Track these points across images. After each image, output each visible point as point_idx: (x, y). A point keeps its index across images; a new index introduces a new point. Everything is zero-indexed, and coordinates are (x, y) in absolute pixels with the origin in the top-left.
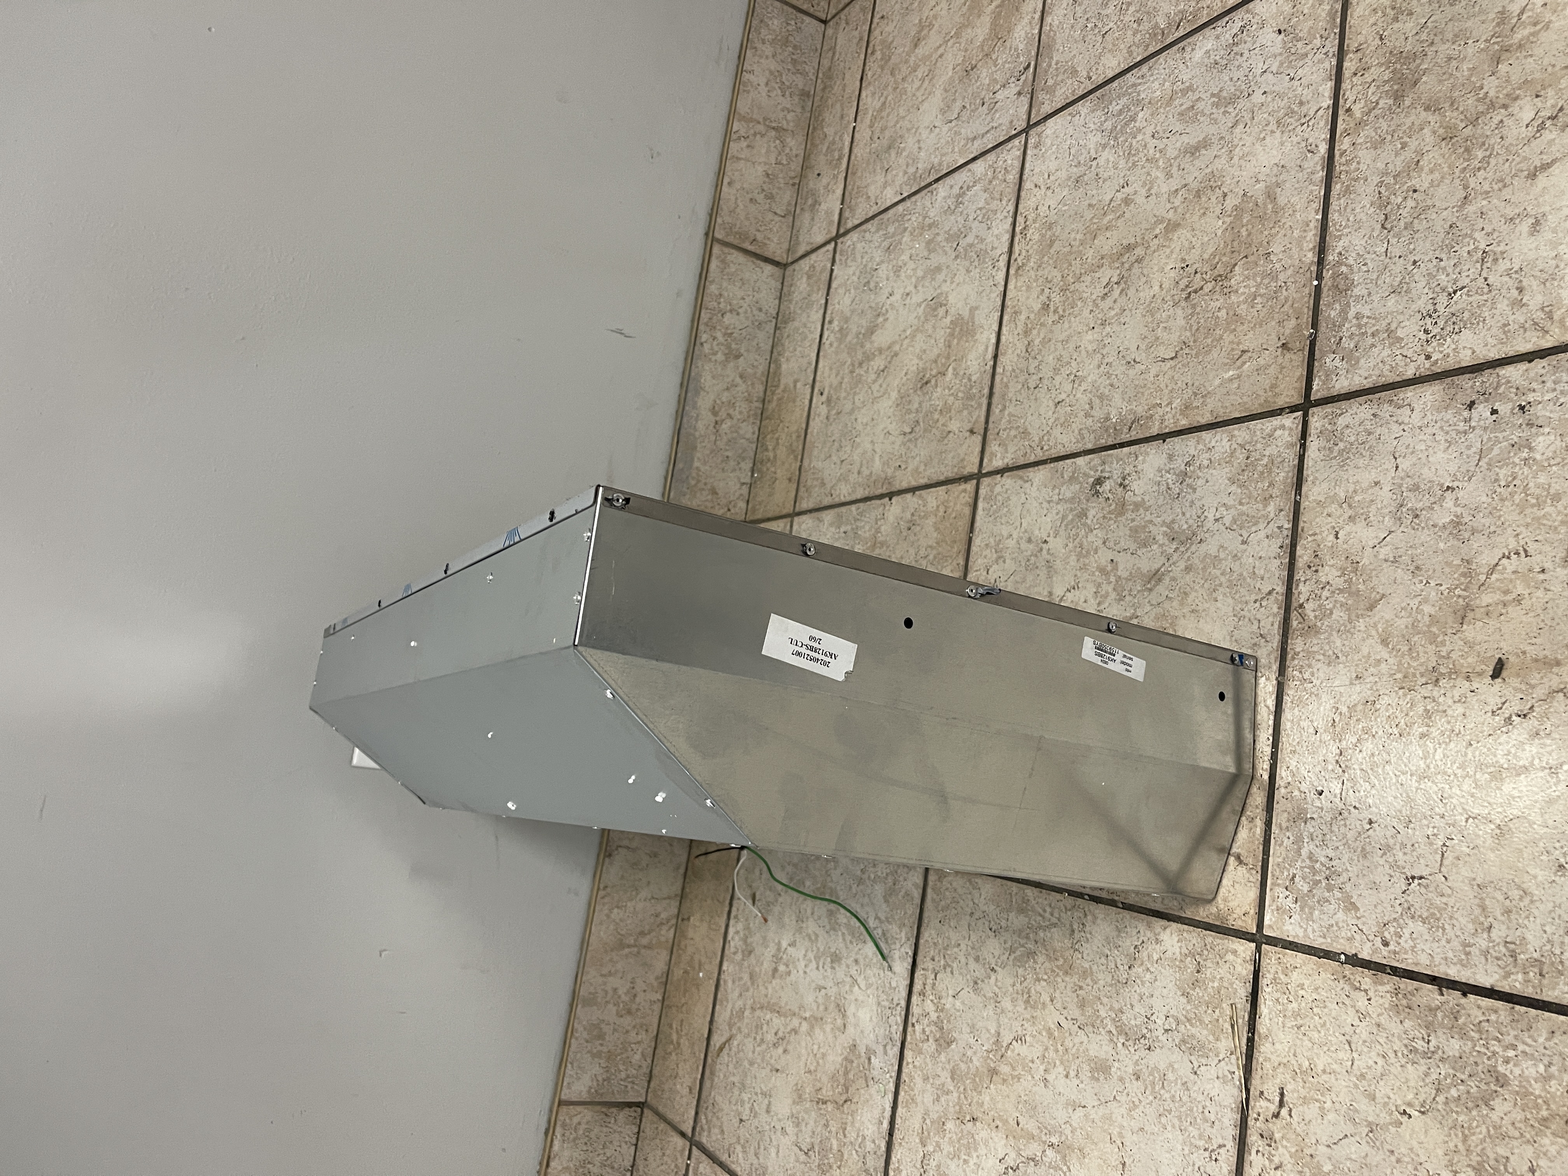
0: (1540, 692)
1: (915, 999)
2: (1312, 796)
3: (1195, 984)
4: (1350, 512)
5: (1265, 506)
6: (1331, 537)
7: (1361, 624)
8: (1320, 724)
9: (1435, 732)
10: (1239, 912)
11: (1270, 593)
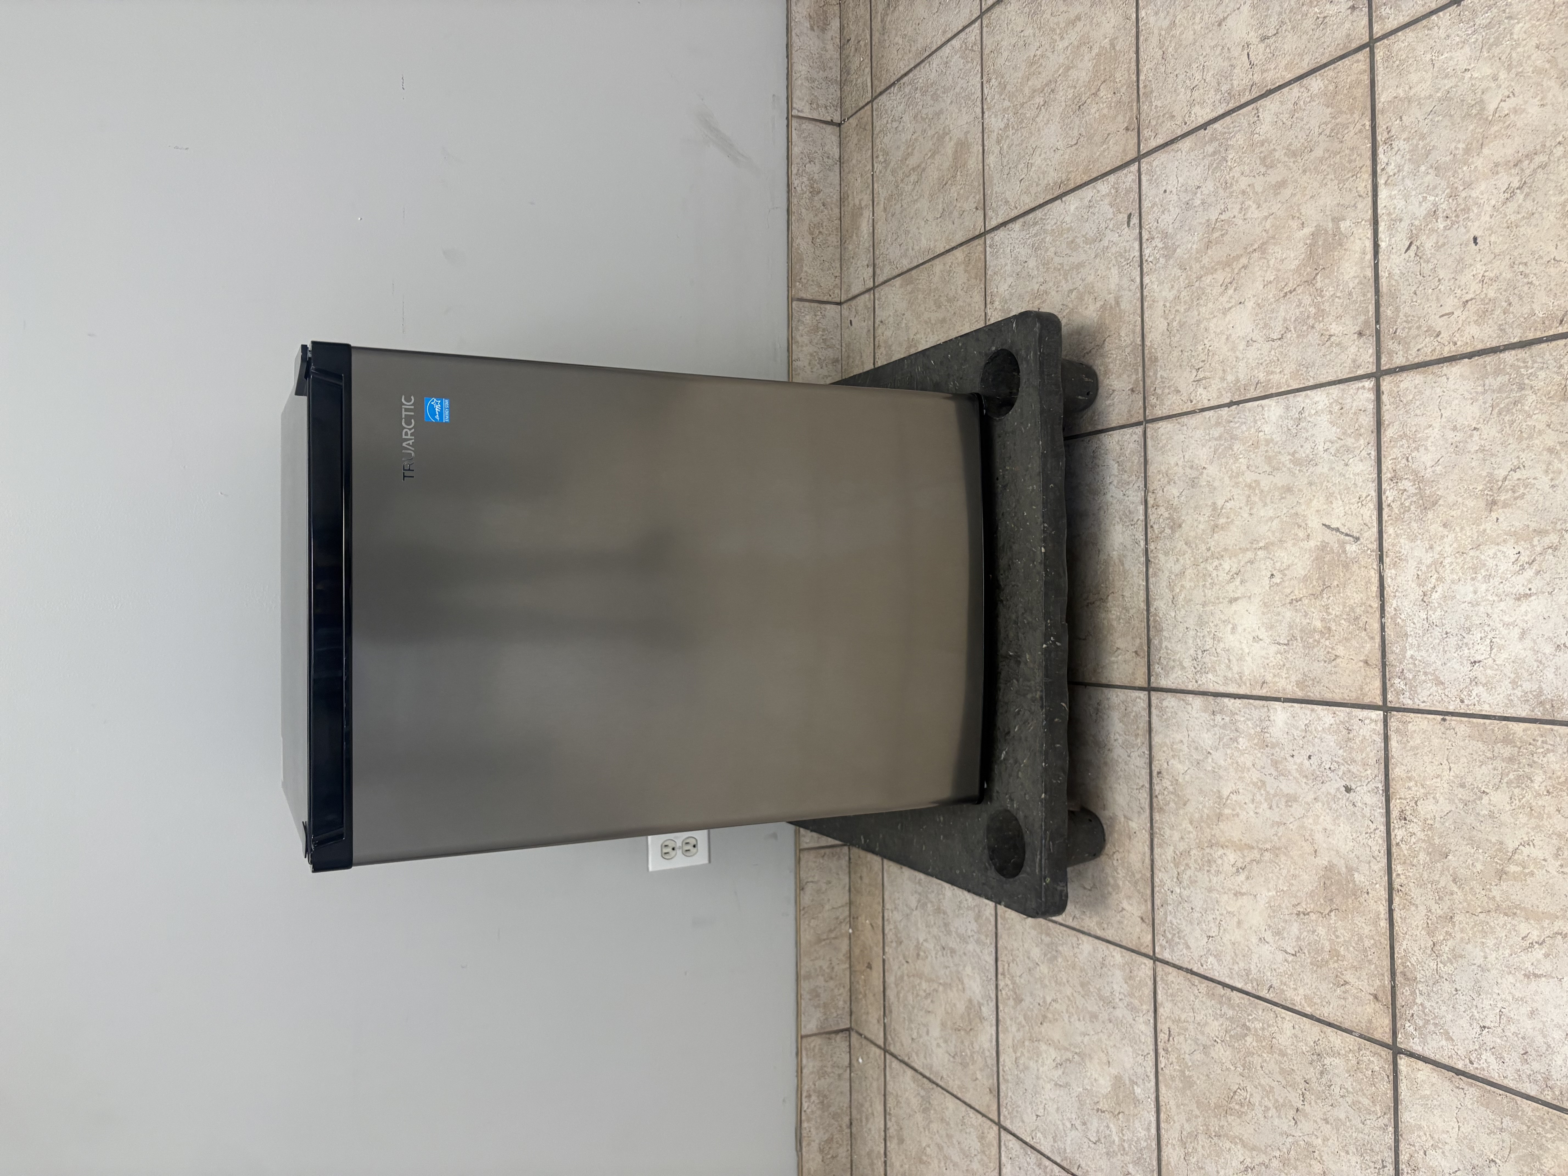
0: (1248, 859)
1: (1000, 976)
2: (1169, 893)
3: (1131, 978)
4: (1171, 753)
5: (1136, 739)
6: (1166, 764)
7: (1181, 812)
8: (1169, 859)
9: (1213, 871)
10: (1145, 945)
11: (1143, 786)
